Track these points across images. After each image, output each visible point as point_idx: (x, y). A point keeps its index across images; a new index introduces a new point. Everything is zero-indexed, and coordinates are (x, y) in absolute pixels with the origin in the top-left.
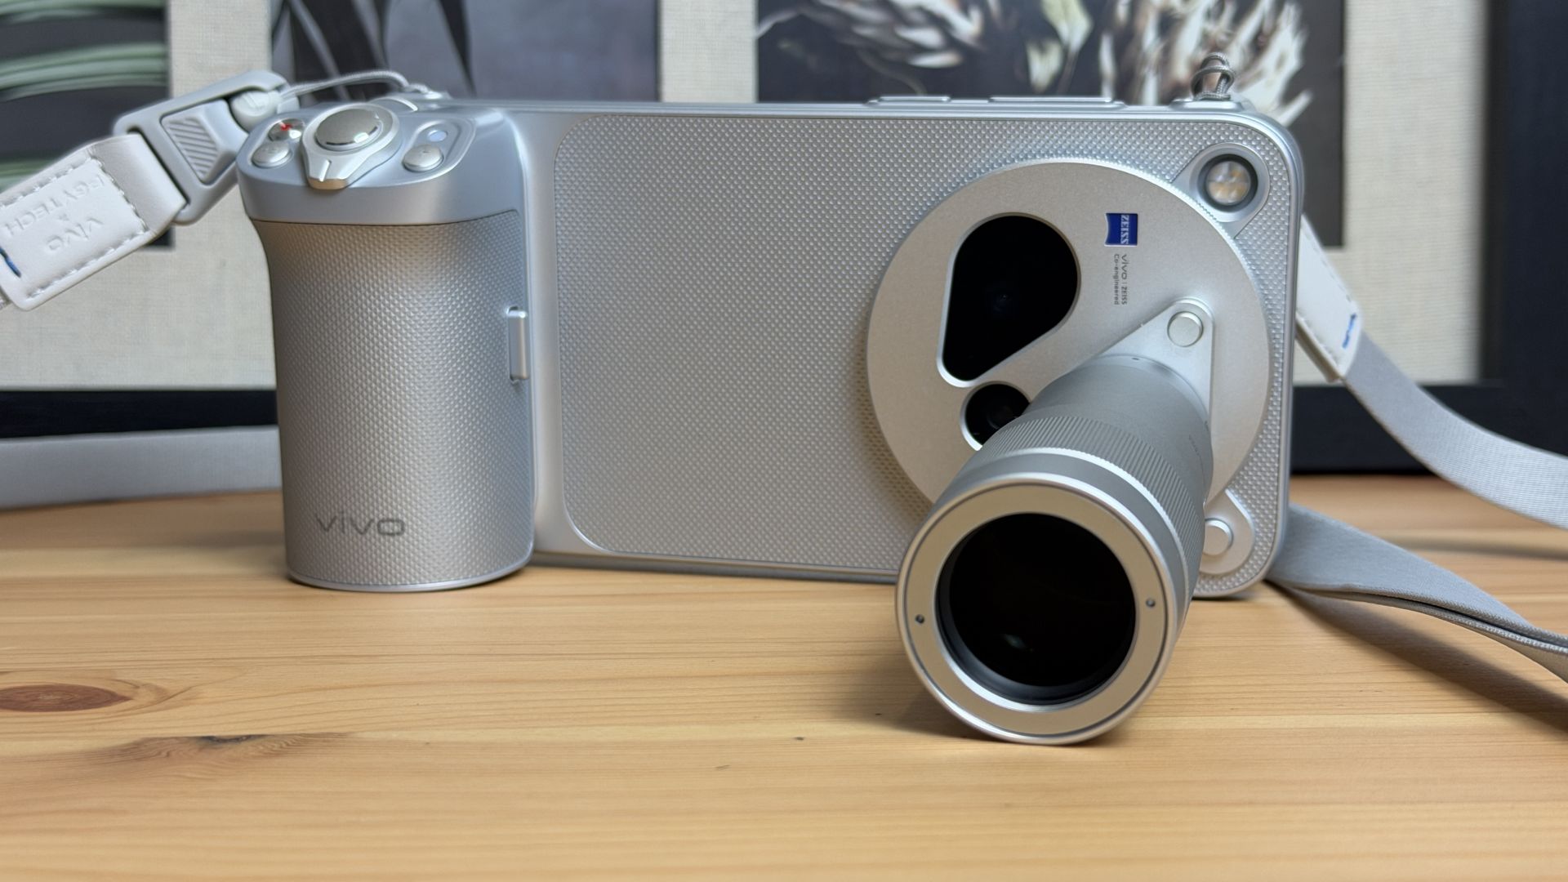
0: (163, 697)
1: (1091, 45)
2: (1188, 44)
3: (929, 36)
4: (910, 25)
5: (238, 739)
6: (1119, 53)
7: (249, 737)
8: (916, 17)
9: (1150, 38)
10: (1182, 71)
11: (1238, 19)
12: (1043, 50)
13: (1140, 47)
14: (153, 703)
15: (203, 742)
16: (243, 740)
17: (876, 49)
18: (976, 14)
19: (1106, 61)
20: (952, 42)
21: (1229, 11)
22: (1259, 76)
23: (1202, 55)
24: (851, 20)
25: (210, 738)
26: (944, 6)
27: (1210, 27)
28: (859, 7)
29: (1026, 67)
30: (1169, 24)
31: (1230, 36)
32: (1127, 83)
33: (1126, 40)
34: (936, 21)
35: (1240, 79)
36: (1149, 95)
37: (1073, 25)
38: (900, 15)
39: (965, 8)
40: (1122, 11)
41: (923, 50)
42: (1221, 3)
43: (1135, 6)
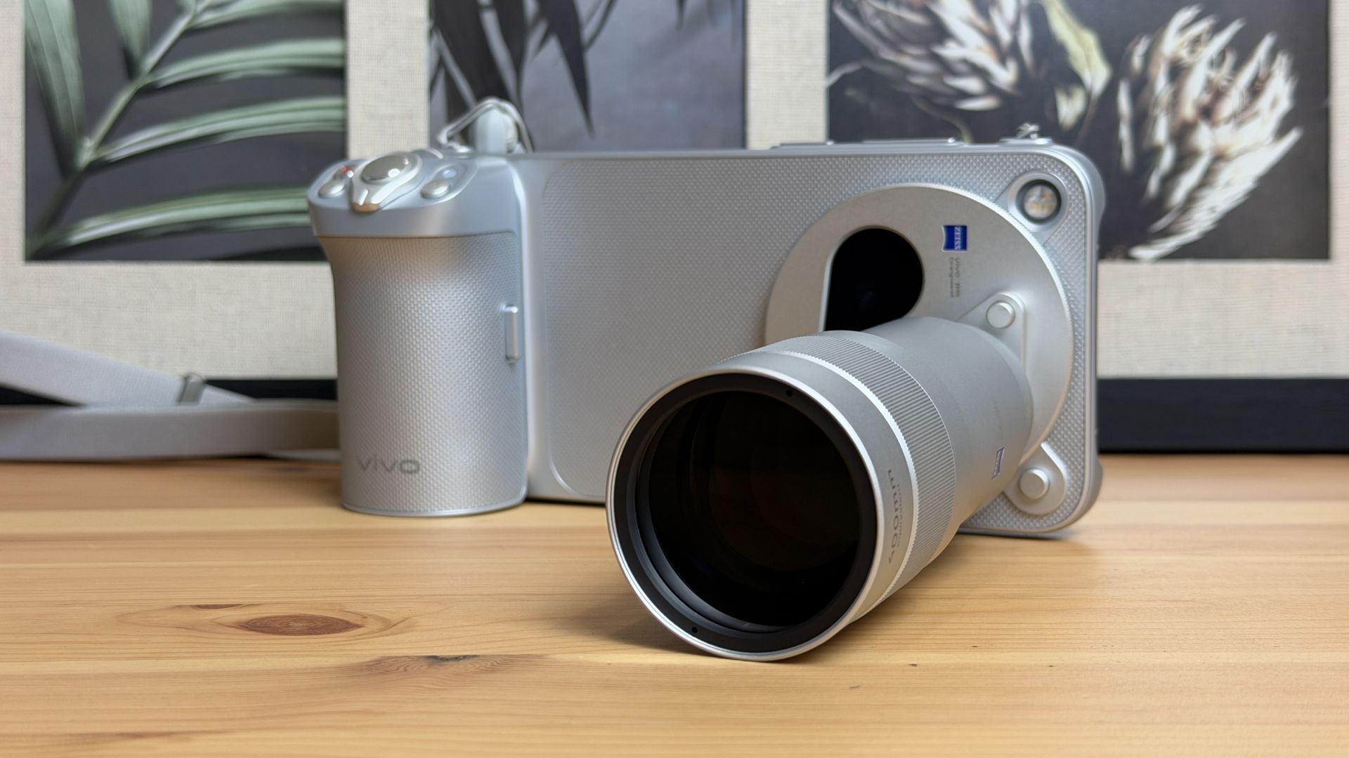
0: (388, 626)
1: (1111, 90)
2: (1194, 89)
3: (972, 84)
4: (956, 74)
5: (457, 658)
6: (1135, 96)
7: (465, 657)
8: (962, 68)
9: (1161, 84)
10: (1188, 111)
11: (1238, 67)
12: (1069, 95)
13: (1152, 92)
14: (381, 630)
15: (430, 661)
16: (460, 659)
17: (928, 95)
18: (1012, 66)
19: (1124, 103)
20: (991, 89)
21: (1230, 59)
22: (1256, 114)
23: (1206, 98)
24: (906, 71)
25: (435, 657)
26: (985, 58)
27: (1213, 74)
28: (913, 61)
29: (1055, 110)
30: (1178, 72)
31: (1231, 81)
32: (1142, 121)
33: (1141, 86)
34: (978, 71)
35: (1239, 118)
36: (1161, 132)
37: (1096, 73)
38: (947, 67)
39: (1002, 60)
40: (1137, 61)
41: (965, 95)
42: (1222, 54)
43: (1148, 57)
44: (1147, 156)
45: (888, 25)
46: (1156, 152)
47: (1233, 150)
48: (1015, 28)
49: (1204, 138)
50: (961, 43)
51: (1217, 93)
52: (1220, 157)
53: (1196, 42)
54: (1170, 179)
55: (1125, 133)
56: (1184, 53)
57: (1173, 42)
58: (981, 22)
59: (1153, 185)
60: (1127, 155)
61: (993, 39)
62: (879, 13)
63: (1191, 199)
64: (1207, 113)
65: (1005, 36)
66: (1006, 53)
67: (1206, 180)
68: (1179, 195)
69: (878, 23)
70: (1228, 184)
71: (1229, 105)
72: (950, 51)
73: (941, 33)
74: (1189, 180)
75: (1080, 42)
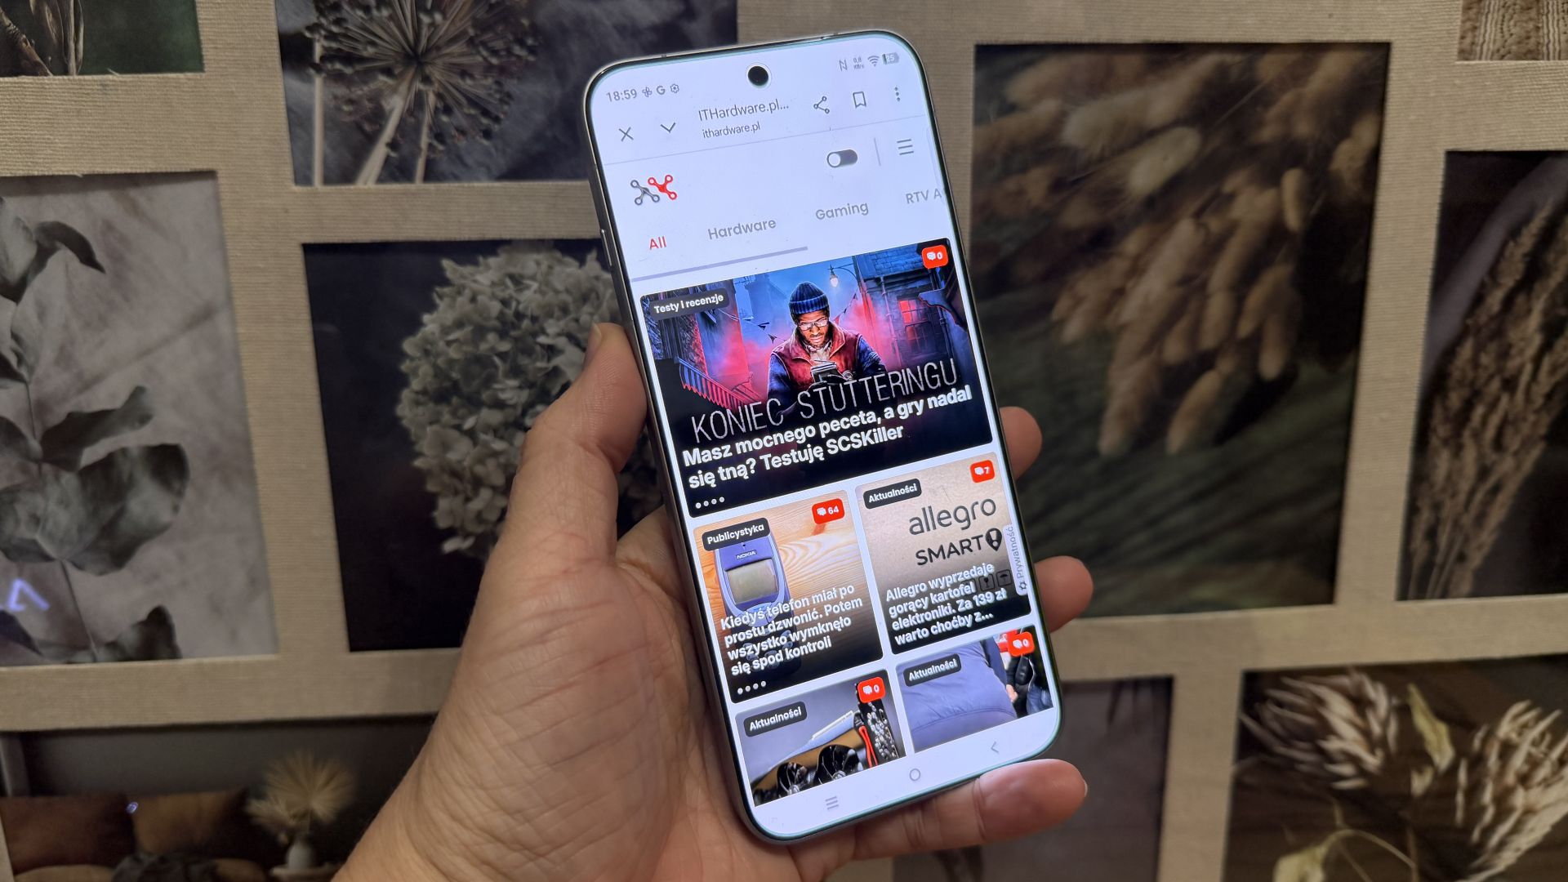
1: (1453, 769)
2: (1518, 762)
3: (1346, 769)
4: (1332, 761)
6: (1471, 770)
8: (1341, 757)
9: (1493, 761)
10: (1510, 779)
11: (1552, 746)
12: (1420, 772)
13: (1485, 765)
17: (1311, 778)
18: (1380, 753)
19: (1462, 776)
20: (1362, 772)
21: (1548, 738)
22: (1561, 778)
23: (1526, 768)
24: (1292, 762)
26: (1360, 750)
27: (1534, 750)
28: (1301, 754)
29: (1409, 783)
30: (1507, 749)
31: (1546, 755)
32: (1474, 789)
33: (1477, 762)
34: (1354, 760)
35: (1547, 783)
36: (1487, 796)
37: (1443, 755)
38: (1327, 757)
39: (1372, 752)
40: (1477, 743)
41: (1342, 778)
42: (1543, 735)
43: (1485, 741)
44: (1474, 811)
45: (1283, 726)
46: (1483, 809)
47: (1538, 807)
48: (1385, 724)
49: (1519, 799)
50: (1340, 737)
51: (1533, 763)
52: (1529, 812)
53: (1525, 726)
54: (1488, 831)
55: (1460, 798)
56: (1514, 736)
57: (1506, 728)
58: (1358, 721)
59: (1476, 835)
60: (1460, 815)
61: (1366, 733)
62: (1277, 717)
63: (1502, 844)
64: (1524, 780)
65: (1376, 729)
66: (1373, 743)
67: (1516, 830)
68: (1495, 840)
69: (1275, 726)
70: (1532, 830)
71: (1543, 772)
72: (1332, 745)
73: (1327, 730)
74: (1504, 829)
75: (1436, 731)
